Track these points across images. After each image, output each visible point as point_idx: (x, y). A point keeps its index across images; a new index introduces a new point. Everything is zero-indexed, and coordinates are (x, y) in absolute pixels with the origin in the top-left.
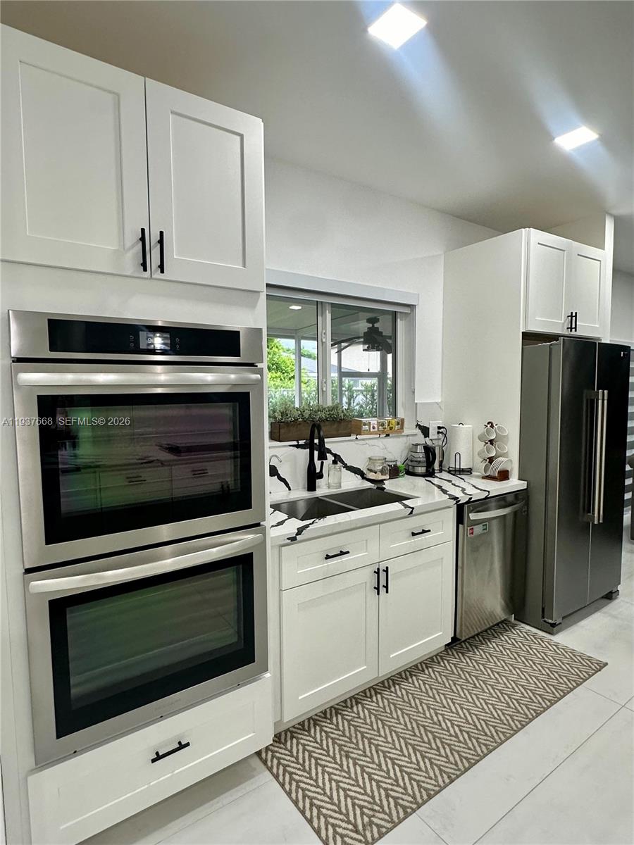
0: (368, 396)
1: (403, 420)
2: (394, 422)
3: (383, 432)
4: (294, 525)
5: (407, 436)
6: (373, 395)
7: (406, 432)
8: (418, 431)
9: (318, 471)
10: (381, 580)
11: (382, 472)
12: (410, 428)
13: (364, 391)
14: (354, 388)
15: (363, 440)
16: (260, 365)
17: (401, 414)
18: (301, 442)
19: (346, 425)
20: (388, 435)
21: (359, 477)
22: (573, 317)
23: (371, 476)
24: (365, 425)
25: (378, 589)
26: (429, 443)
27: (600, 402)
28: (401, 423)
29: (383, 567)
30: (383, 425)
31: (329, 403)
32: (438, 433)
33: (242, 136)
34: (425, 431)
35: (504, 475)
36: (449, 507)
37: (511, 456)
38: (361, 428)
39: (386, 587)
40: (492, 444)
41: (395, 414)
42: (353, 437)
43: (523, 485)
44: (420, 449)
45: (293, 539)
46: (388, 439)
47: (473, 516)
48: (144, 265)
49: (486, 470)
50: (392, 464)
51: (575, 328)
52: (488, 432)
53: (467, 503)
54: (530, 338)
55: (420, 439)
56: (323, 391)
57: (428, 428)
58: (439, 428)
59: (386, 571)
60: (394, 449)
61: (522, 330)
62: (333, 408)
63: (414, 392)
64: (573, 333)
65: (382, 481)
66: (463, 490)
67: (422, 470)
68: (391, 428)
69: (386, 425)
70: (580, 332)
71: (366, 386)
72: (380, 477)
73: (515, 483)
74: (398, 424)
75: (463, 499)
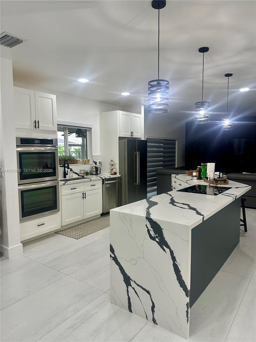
0: (77, 154)
1: (89, 160)
2: (87, 160)
3: (84, 163)
4: (64, 182)
5: (91, 164)
6: (79, 154)
7: (90, 163)
8: (94, 163)
9: (66, 173)
10: (84, 196)
11: (84, 174)
12: (91, 162)
13: (75, 152)
14: (70, 151)
15: (78, 165)
16: (57, 146)
17: (89, 158)
18: (62, 165)
19: (73, 161)
20: (85, 164)
21: (77, 175)
22: (132, 133)
23: (81, 175)
24: (79, 161)
25: (83, 198)
26: (97, 166)
27: (137, 155)
28: (89, 161)
29: (84, 193)
30: (83, 161)
31: (68, 155)
32: (99, 164)
33: (52, 99)
34: (96, 163)
35: (115, 173)
36: (100, 180)
37: (117, 169)
38: (77, 162)
39: (85, 197)
40: (112, 166)
41: (87, 158)
42: (75, 164)
43: (120, 176)
44: (94, 168)
45: (64, 184)
46: (85, 165)
47: (106, 182)
48: (35, 127)
49: (111, 172)
50: (86, 172)
51: (133, 136)
52: (111, 163)
53: (105, 179)
54: (120, 138)
55: (94, 165)
56: (66, 152)
57: (96, 162)
58: (100, 162)
59: (85, 194)
60: (87, 168)
61: (118, 136)
62: (69, 157)
63: (92, 152)
64: (132, 137)
65: (84, 176)
66: (104, 177)
67: (95, 173)
68: (86, 162)
69: (84, 161)
70: (134, 137)
71: (76, 150)
72: (83, 175)
73: (118, 175)
74: (88, 161)
75: (104, 178)
